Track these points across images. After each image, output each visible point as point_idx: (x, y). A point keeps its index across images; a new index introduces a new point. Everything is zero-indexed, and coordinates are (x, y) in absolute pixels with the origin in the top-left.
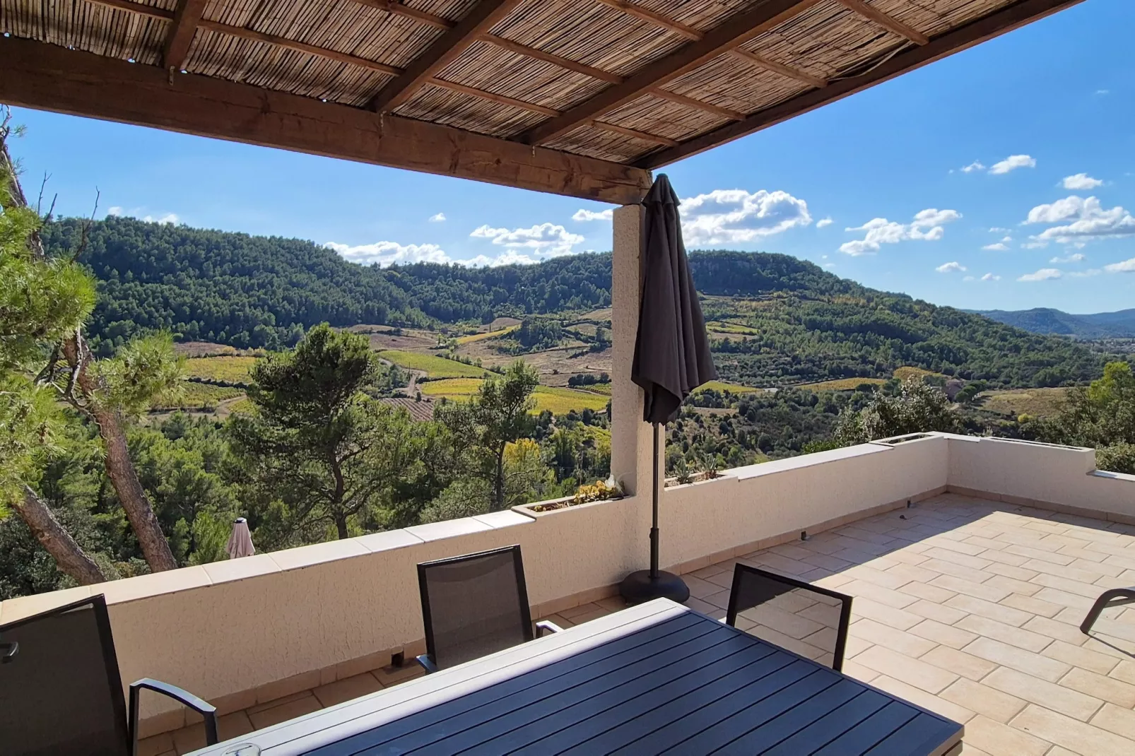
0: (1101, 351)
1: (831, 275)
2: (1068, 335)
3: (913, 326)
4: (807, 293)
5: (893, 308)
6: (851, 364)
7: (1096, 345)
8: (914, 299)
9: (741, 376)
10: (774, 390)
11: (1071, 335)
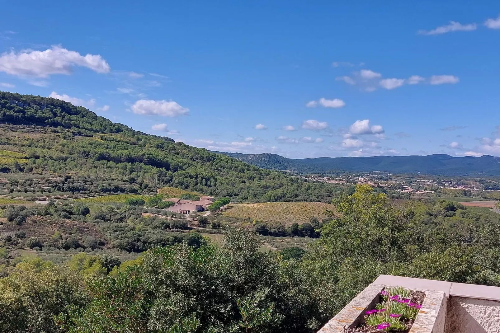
0: (306, 181)
1: (104, 119)
2: (284, 171)
3: (173, 160)
4: (82, 131)
5: (160, 146)
6: (120, 184)
7: (303, 177)
8: (176, 141)
9: (12, 191)
10: (46, 202)
11: (287, 171)
